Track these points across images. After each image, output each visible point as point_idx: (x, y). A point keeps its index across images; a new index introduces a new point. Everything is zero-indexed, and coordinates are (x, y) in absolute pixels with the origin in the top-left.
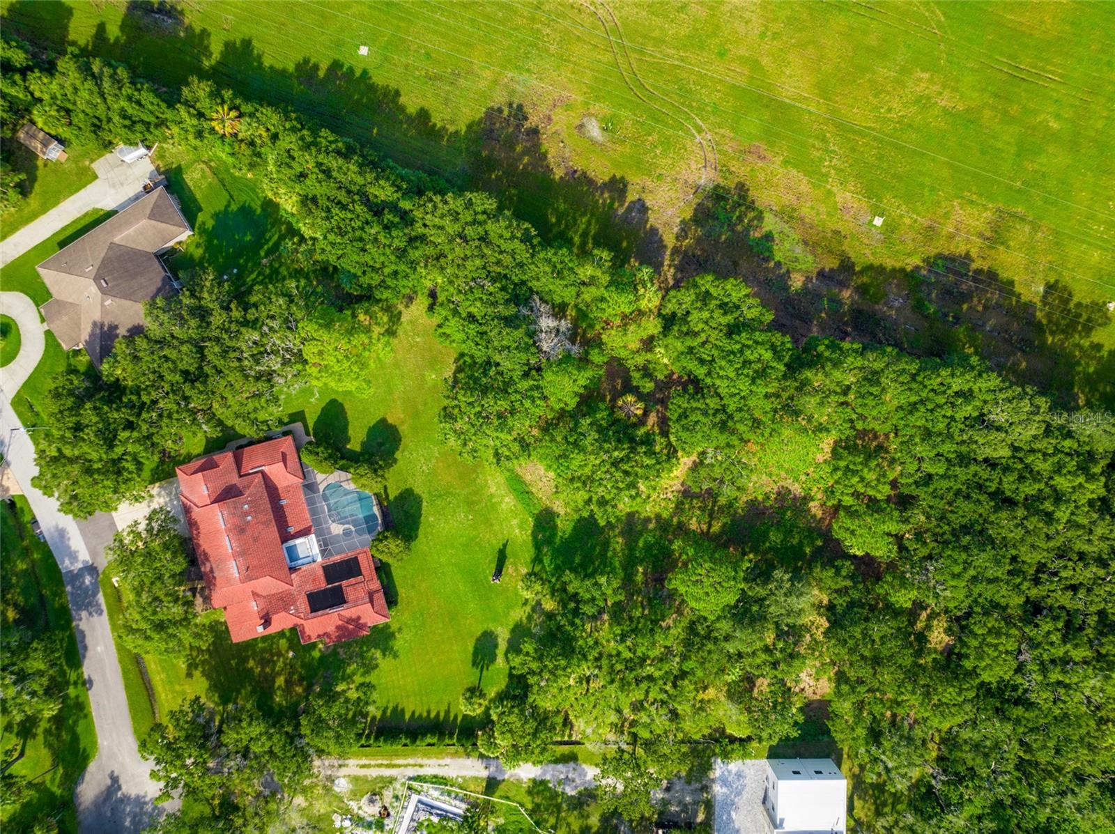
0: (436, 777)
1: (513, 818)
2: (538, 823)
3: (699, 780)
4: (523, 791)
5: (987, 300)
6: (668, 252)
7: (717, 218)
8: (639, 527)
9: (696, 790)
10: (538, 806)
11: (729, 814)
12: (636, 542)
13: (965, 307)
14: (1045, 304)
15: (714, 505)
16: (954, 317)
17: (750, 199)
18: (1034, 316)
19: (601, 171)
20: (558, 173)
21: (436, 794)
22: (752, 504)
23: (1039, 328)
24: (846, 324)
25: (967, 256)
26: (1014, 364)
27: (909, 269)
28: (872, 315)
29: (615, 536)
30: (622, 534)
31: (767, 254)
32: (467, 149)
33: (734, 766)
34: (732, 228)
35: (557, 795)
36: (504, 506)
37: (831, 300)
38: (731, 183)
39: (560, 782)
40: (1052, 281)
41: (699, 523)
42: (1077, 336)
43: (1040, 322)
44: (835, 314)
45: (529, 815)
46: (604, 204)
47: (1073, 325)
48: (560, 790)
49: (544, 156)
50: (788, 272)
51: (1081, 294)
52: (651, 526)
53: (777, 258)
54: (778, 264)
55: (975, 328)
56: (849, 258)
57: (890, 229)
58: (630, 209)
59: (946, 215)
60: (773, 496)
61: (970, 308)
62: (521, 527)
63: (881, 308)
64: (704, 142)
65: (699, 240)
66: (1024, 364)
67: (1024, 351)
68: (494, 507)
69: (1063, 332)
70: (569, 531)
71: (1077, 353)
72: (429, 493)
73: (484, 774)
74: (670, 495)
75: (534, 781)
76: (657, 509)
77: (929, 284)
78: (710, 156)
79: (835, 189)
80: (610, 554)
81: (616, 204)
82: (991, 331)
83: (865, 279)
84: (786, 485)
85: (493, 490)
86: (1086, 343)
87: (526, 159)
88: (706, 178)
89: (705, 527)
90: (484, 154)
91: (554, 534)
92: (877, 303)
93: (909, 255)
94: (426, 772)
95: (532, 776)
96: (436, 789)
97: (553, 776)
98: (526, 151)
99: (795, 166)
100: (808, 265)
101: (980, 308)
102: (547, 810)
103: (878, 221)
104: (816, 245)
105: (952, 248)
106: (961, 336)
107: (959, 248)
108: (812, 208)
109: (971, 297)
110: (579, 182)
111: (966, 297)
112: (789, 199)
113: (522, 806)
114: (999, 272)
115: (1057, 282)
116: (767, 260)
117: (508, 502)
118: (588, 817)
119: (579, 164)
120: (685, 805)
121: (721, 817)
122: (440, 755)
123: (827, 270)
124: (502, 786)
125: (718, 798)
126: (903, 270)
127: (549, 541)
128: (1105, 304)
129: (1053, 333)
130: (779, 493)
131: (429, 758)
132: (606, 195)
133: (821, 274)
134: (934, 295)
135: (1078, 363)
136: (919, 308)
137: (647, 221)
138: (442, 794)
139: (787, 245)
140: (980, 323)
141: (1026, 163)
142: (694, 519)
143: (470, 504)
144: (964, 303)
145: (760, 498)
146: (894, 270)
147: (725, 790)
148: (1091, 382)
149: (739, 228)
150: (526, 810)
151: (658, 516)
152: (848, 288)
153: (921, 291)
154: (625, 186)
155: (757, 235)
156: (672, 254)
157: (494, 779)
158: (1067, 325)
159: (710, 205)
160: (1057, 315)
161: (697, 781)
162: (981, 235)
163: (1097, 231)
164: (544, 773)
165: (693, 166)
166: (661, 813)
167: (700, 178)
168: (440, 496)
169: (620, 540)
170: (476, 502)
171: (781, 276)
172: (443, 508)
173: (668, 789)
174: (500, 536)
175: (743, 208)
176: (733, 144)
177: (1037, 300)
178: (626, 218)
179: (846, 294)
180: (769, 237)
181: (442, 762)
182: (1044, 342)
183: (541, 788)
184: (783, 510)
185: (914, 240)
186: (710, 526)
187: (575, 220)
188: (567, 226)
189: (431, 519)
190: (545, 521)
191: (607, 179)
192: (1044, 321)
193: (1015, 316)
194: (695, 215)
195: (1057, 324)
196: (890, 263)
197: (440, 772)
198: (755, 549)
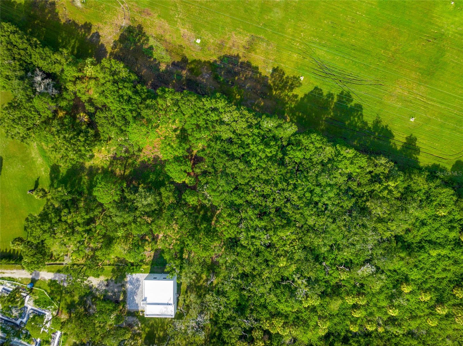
0: (9, 278)
1: (42, 296)
2: (52, 299)
3: (120, 282)
4: (46, 284)
5: (246, 75)
6: (108, 55)
7: (129, 40)
8: (95, 172)
9: (119, 286)
10: (52, 291)
11: (133, 297)
12: (93, 178)
13: (236, 78)
14: (272, 77)
15: (126, 163)
16: (231, 83)
17: (143, 32)
18: (267, 82)
19: (81, 20)
20: (63, 21)
21: (9, 285)
22: (143, 162)
23: (270, 88)
24: (184, 85)
25: (238, 55)
26: (258, 103)
27: (212, 61)
28: (195, 82)
29: (84, 176)
30: (87, 175)
31: (150, 55)
32: (25, 11)
33: (135, 276)
34: (135, 44)
35: (60, 286)
36: (38, 162)
37: (178, 75)
38: (136, 25)
39: (62, 281)
40: (276, 67)
41: (120, 170)
42: (287, 91)
43: (270, 85)
44: (179, 81)
45: (49, 295)
46: (81, 34)
47: (284, 87)
48: (62, 284)
49: (57, 14)
50: (159, 63)
51: (289, 72)
52: (100, 172)
53: (154, 57)
54: (155, 60)
55: (240, 87)
56: (186, 57)
57: (204, 44)
58: (92, 36)
59: (229, 39)
60: (152, 160)
61: (239, 79)
62: (45, 171)
63: (199, 78)
64: (124, 8)
65: (121, 49)
66: (262, 103)
67: (263, 98)
68: (34, 162)
69: (280, 89)
70: (65, 173)
71: (286, 99)
72: (6, 156)
73: (30, 277)
74: (108, 158)
75: (51, 280)
76: (102, 164)
77: (221, 68)
78: (127, 14)
79: (180, 28)
80: (82, 183)
81: (87, 34)
82: (248, 89)
83: (193, 66)
84: (157, 154)
85: (33, 155)
86: (290, 94)
87: (49, 15)
88: (125, 23)
89: (122, 172)
90: (32, 13)
91: (58, 175)
92: (197, 76)
93: (212, 55)
94: (6, 275)
95: (50, 278)
96: (9, 283)
97: (59, 278)
98: (50, 12)
99: (163, 18)
100: (168, 60)
101: (243, 79)
102: (56, 293)
103: (198, 41)
104: (171, 52)
105: (231, 52)
106: (235, 91)
107: (234, 52)
108: (170, 35)
109: (239, 74)
110: (72, 25)
111: (237, 74)
112: (160, 32)
113: (46, 291)
114: (252, 62)
115: (278, 67)
116: (150, 58)
117: (39, 161)
118: (74, 296)
119: (71, 17)
120: (115, 293)
121: (130, 298)
122: (11, 269)
123: (176, 62)
124: (38, 283)
125: (129, 290)
126: (209, 62)
127: (56, 178)
128: (299, 77)
129: (276, 90)
130: (154, 158)
131: (7, 270)
132: (83, 30)
133: (173, 64)
134: (223, 73)
135: (287, 103)
136: (216, 78)
137: (99, 41)
138: (12, 285)
139: (159, 51)
140: (243, 85)
141: (264, 16)
142: (118, 169)
143: (23, 161)
144: (236, 76)
145: (146, 160)
146: (205, 62)
147: (131, 286)
148: (292, 111)
149: (139, 44)
150: (47, 293)
151: (103, 167)
152: (185, 69)
153: (217, 71)
154: (91, 26)
155: (146, 47)
156: (110, 55)
157: (34, 279)
158: (282, 87)
159: (126, 34)
160: (277, 82)
161: (119, 282)
162: (244, 47)
163: (295, 45)
164: (55, 277)
165: (120, 18)
166: (104, 296)
167: (122, 23)
168: (11, 157)
169: (86, 177)
170: (26, 160)
171: (156, 65)
172: (12, 163)
173: (107, 286)
174: (36, 175)
175: (140, 36)
176: (137, 9)
177: (269, 75)
178: (91, 40)
179: (184, 72)
180: (151, 48)
181: (12, 271)
182: (272, 94)
183: (54, 283)
184: (155, 165)
185: (214, 49)
186: (124, 172)
187: (69, 41)
188: (66, 43)
189: (7, 167)
190: (55, 169)
191: (83, 23)
192: (272, 85)
193: (259, 82)
194: (120, 38)
195: (278, 86)
196: (203, 59)
197: (12, 276)
198: (143, 182)
